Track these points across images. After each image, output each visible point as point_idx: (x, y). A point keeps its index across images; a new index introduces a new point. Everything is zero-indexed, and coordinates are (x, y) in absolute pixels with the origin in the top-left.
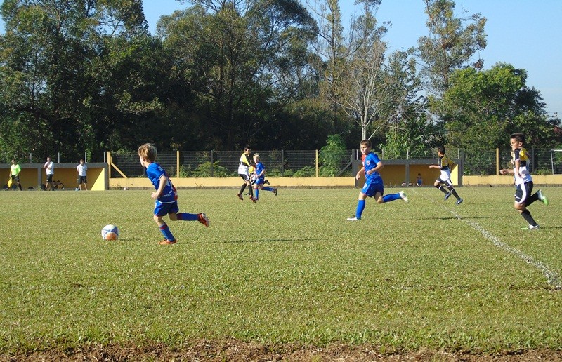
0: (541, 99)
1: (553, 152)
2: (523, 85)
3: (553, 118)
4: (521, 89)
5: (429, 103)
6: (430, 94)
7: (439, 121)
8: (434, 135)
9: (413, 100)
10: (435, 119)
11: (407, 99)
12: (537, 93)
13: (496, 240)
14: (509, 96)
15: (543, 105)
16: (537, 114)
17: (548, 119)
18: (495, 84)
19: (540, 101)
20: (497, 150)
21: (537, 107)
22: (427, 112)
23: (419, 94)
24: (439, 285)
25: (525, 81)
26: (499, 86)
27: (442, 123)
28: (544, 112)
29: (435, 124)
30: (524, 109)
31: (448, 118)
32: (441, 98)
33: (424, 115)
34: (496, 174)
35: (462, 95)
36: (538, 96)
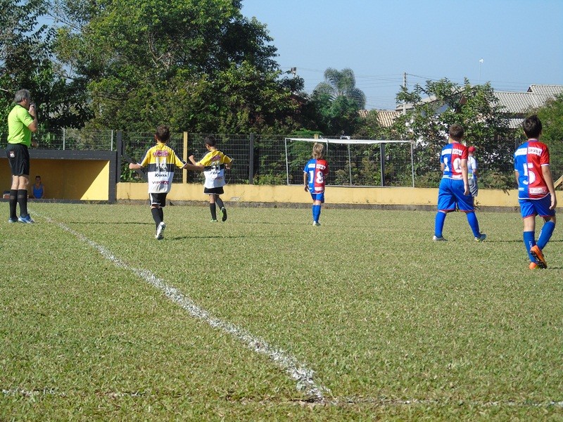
0: (268, 39)
1: (289, 142)
2: (235, 13)
3: (291, 77)
4: (233, 21)
5: (63, 44)
6: (60, 25)
7: (78, 76)
8: (66, 103)
9: (28, 34)
10: (69, 73)
11: (17, 32)
12: (261, 28)
13: (194, 310)
14: (210, 31)
15: (272, 50)
16: (260, 68)
17: (281, 78)
18: (185, 11)
19: (266, 44)
20: (185, 134)
21: (261, 54)
22: (54, 59)
24: (92, 389)
25: (239, 6)
26: (192, 15)
27: (81, 80)
28: (273, 63)
29: (69, 81)
30: (238, 59)
31: (94, 73)
32: (80, 32)
33: (47, 65)
34: (181, 181)
35: (122, 28)
36: (263, 34)
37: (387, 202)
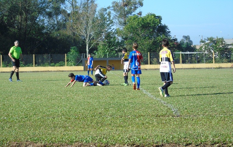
0: (168, 29)
1: (174, 54)
2: (160, 23)
3: (174, 38)
4: (159, 25)
5: (118, 32)
6: (117, 27)
7: (122, 40)
8: (119, 47)
9: (110, 30)
10: (120, 39)
11: (107, 30)
12: (166, 27)
13: (149, 94)
14: (154, 28)
15: (169, 32)
16: (166, 36)
17: (172, 38)
18: (147, 23)
19: (168, 30)
20: (149, 53)
21: (167, 33)
22: (116, 35)
23: (112, 28)
24: (124, 115)
25: (161, 21)
26: (149, 24)
27: (123, 41)
28: (170, 35)
29: (120, 41)
30: (161, 34)
31: (126, 39)
32: (122, 29)
33: (114, 37)
34: (148, 64)
35: (132, 27)
36: (167, 28)
37: (198, 67)
